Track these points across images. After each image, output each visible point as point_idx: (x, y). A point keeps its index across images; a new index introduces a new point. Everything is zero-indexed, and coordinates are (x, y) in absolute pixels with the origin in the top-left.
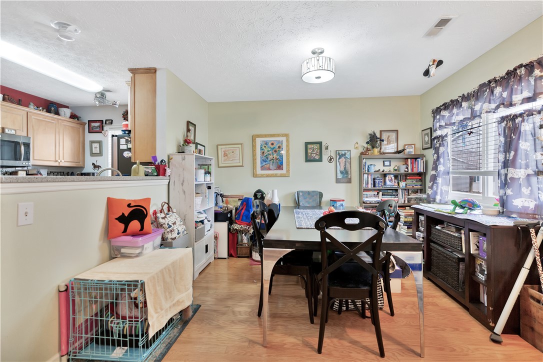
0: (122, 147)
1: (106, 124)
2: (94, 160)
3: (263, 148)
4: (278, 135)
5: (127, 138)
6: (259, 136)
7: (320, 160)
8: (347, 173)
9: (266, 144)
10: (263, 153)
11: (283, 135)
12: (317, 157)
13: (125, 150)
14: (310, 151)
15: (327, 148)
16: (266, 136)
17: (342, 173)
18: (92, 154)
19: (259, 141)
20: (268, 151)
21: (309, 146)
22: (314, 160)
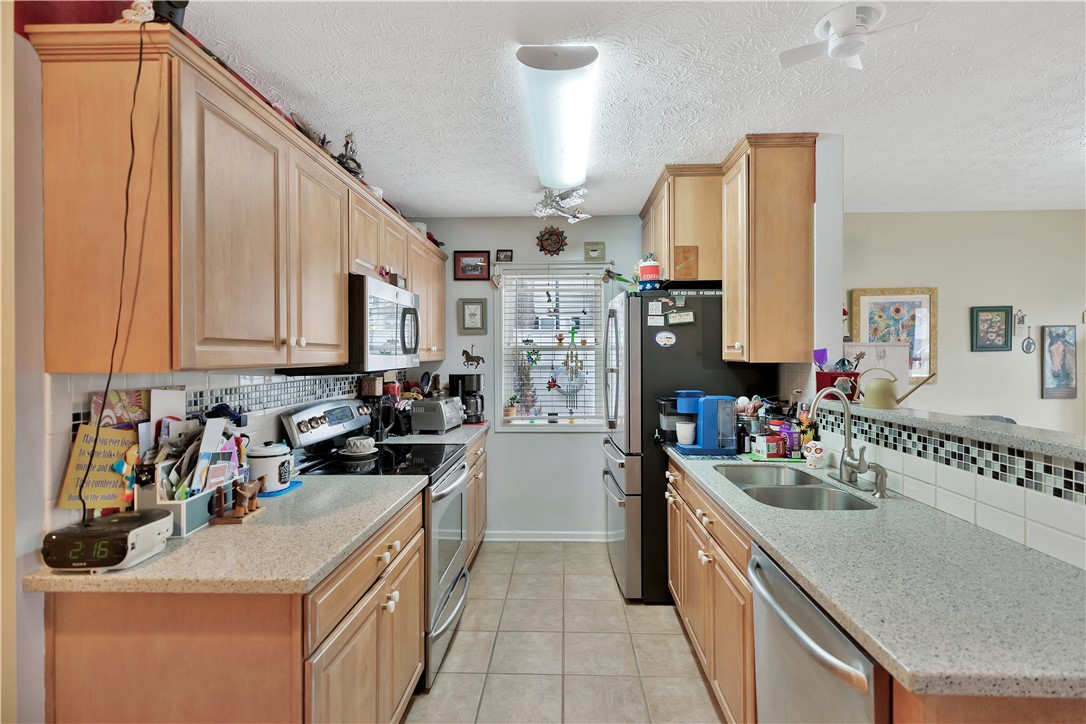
0: (652, 322)
1: (498, 259)
2: (467, 343)
3: (876, 318)
4: (913, 291)
5: (664, 300)
6: (865, 292)
7: (1007, 346)
8: (1067, 376)
9: (883, 310)
10: (876, 330)
11: (922, 291)
12: (1000, 341)
13: (658, 329)
14: (983, 327)
15: (1022, 321)
16: (882, 292)
17: (1055, 375)
18: (464, 330)
19: (865, 305)
20: (888, 326)
21: (983, 316)
22: (993, 348)
